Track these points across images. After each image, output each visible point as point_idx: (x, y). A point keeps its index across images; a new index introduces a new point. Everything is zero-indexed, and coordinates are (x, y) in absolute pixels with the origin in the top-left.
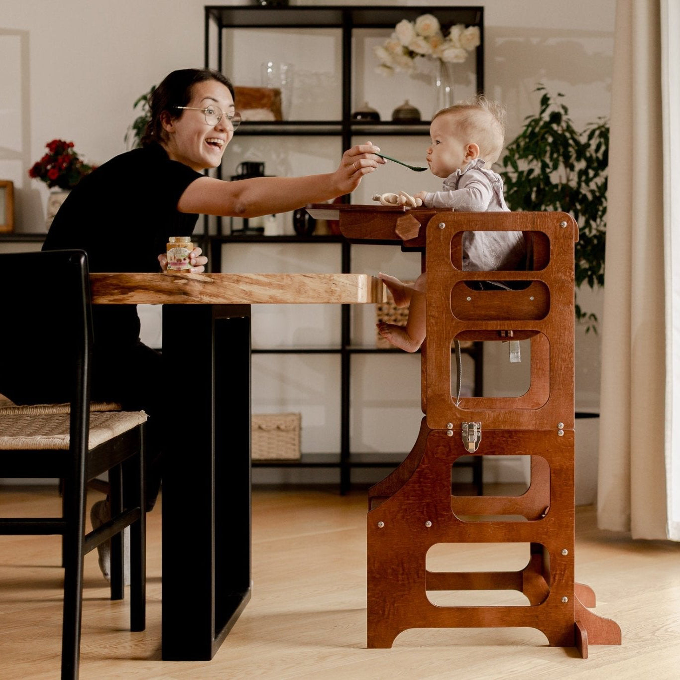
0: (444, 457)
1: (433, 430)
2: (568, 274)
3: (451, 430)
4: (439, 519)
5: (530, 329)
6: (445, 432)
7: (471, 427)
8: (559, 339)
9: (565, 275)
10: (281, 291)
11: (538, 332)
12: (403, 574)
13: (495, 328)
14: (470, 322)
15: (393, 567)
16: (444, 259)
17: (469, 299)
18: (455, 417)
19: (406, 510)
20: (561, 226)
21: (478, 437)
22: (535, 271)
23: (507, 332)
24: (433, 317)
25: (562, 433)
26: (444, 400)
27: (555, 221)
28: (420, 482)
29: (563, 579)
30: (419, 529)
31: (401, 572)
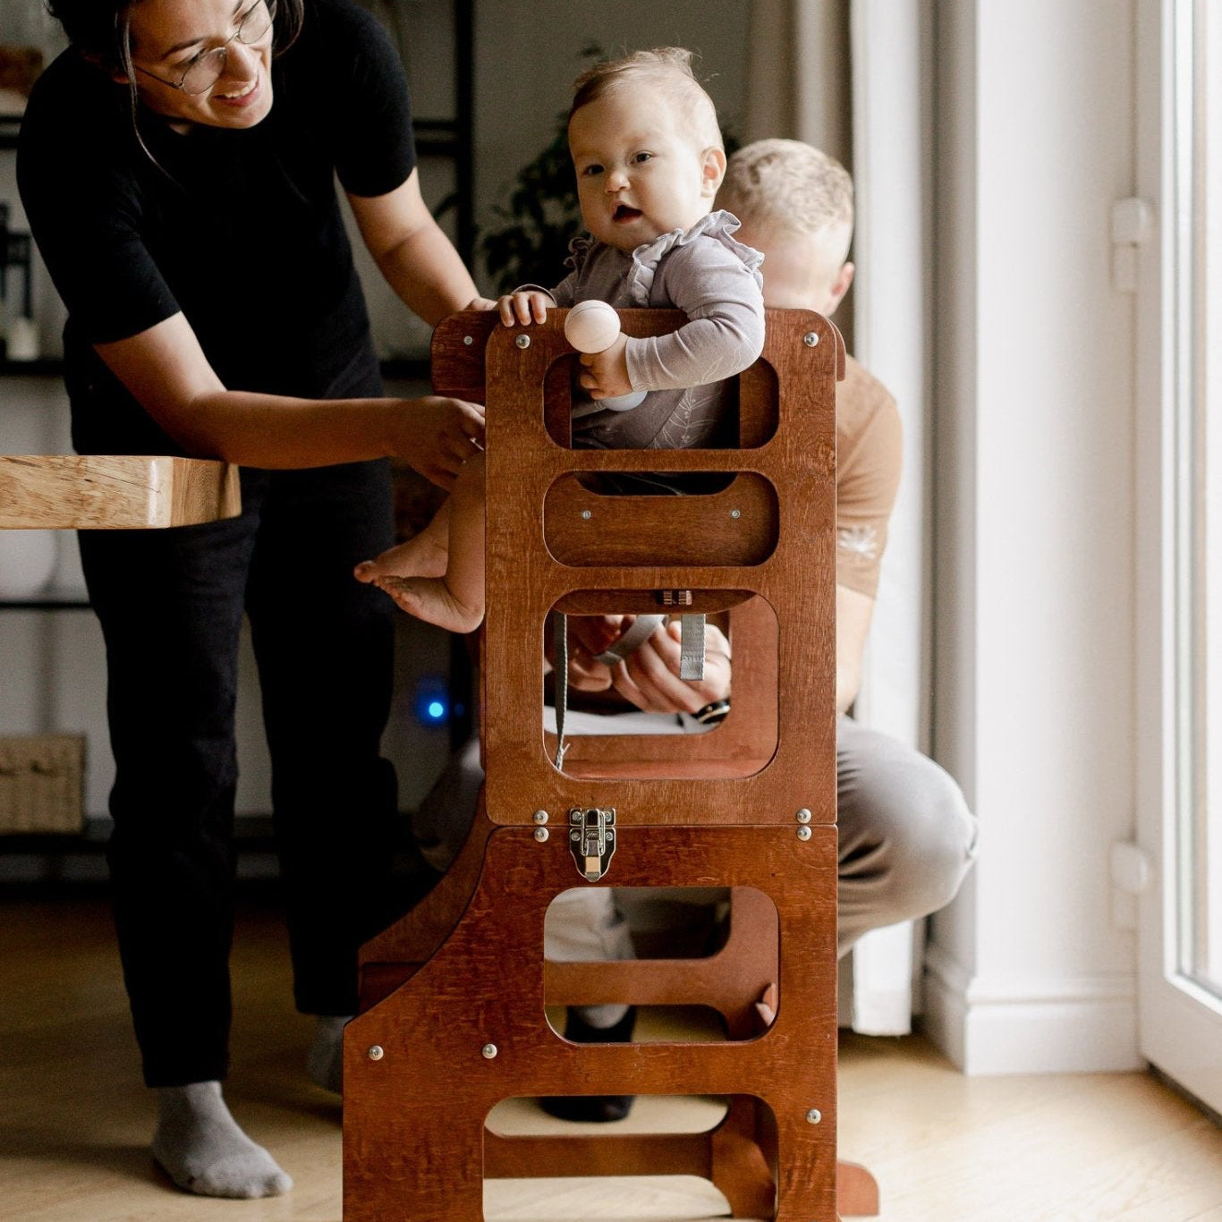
0: (527, 891)
1: (502, 826)
2: (821, 456)
3: (544, 826)
4: (516, 1039)
5: (731, 588)
6: (531, 832)
7: (592, 818)
8: (801, 610)
9: (816, 459)
11: (750, 594)
12: (428, 1171)
13: (647, 586)
14: (589, 569)
15: (405, 1153)
16: (526, 421)
17: (586, 515)
18: (552, 796)
19: (435, 1018)
20: (805, 345)
21: (609, 845)
22: (744, 450)
23: (676, 594)
24: (502, 557)
25: (807, 834)
26: (527, 756)
27: (792, 331)
28: (469, 952)
29: (809, 1181)
30: (466, 1064)
31: (424, 1164)
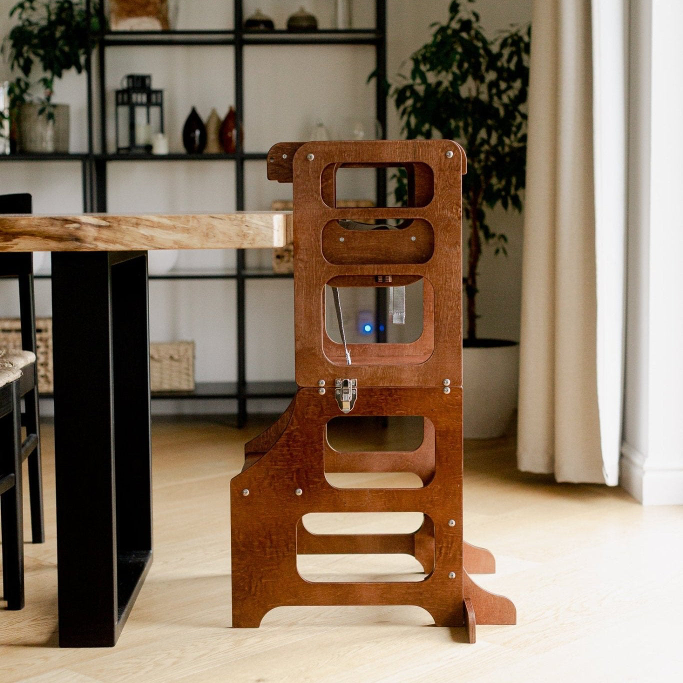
0: (315, 417)
1: (303, 388)
2: (454, 211)
3: (323, 387)
4: (310, 486)
5: (411, 274)
6: (316, 389)
7: (346, 384)
8: (445, 284)
9: (452, 212)
10: (186, 235)
11: (420, 277)
12: (271, 547)
13: (371, 273)
14: (343, 266)
15: (260, 539)
16: (312, 196)
17: (342, 239)
18: (327, 373)
19: (273, 477)
20: (446, 156)
21: (354, 396)
22: (417, 208)
23: (384, 277)
24: (302, 260)
25: (448, 391)
26: (314, 354)
27: (440, 150)
28: (289, 446)
29: (450, 553)
30: (288, 498)
31: (269, 544)
